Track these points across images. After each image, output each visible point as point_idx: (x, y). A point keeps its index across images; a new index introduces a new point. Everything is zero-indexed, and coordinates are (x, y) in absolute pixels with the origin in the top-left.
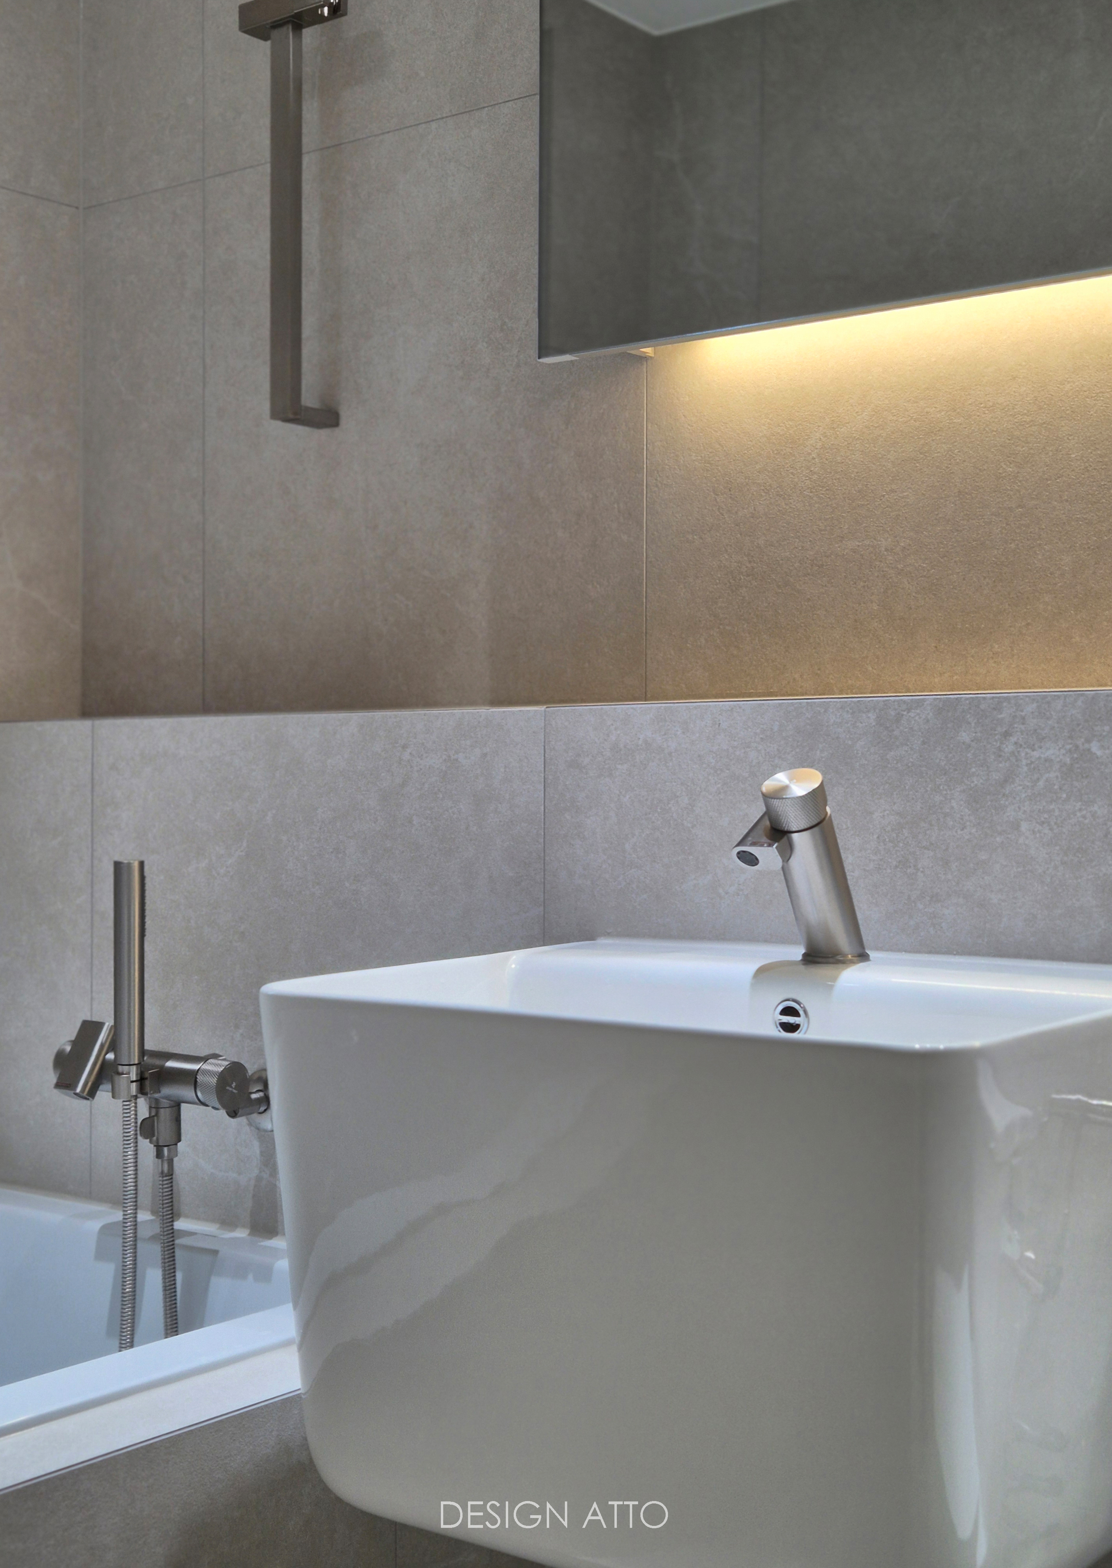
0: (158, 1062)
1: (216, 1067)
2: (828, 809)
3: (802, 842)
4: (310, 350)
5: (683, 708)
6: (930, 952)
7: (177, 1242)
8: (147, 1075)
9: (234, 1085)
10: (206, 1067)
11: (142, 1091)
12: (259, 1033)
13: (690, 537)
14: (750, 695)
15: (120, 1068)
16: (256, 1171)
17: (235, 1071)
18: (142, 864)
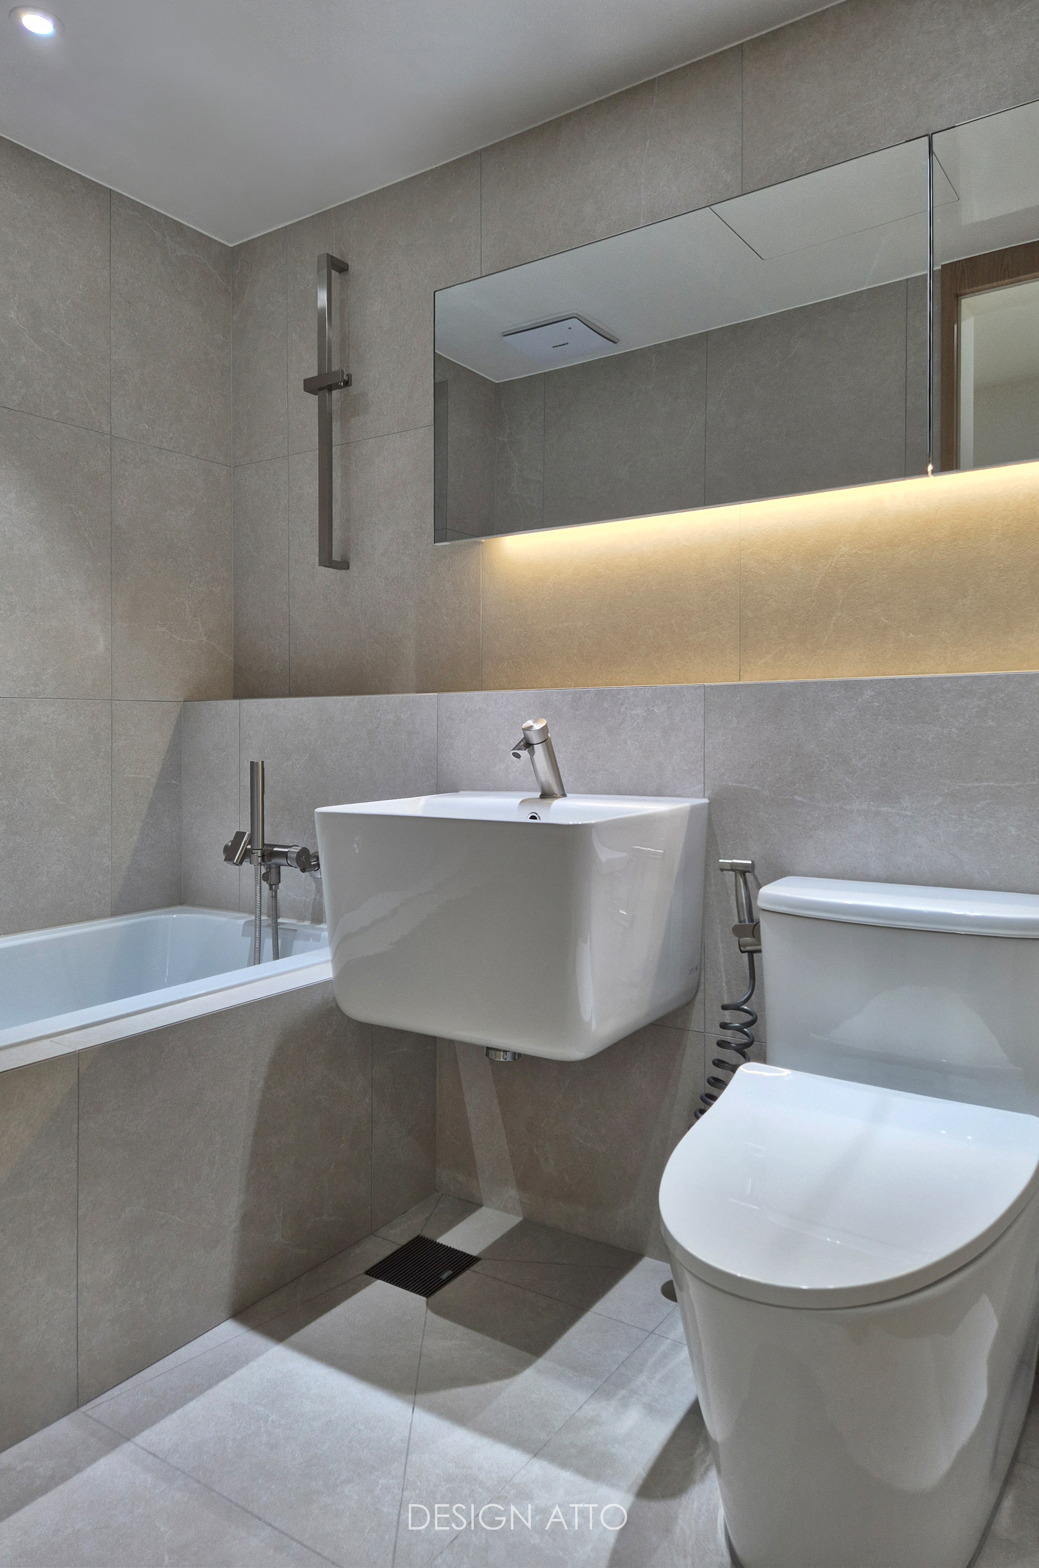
0: (270, 848)
1: (296, 850)
2: (549, 735)
3: (539, 749)
4: (337, 535)
5: (494, 693)
6: (592, 794)
7: (279, 927)
8: (265, 854)
9: (304, 857)
10: (291, 850)
11: (263, 860)
12: (315, 836)
13: (500, 620)
14: (525, 688)
15: (254, 851)
16: (314, 896)
17: (304, 851)
18: (263, 762)
